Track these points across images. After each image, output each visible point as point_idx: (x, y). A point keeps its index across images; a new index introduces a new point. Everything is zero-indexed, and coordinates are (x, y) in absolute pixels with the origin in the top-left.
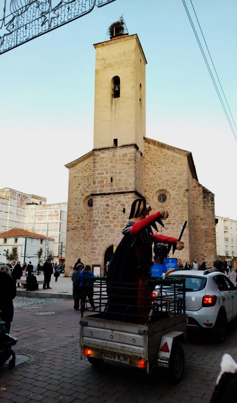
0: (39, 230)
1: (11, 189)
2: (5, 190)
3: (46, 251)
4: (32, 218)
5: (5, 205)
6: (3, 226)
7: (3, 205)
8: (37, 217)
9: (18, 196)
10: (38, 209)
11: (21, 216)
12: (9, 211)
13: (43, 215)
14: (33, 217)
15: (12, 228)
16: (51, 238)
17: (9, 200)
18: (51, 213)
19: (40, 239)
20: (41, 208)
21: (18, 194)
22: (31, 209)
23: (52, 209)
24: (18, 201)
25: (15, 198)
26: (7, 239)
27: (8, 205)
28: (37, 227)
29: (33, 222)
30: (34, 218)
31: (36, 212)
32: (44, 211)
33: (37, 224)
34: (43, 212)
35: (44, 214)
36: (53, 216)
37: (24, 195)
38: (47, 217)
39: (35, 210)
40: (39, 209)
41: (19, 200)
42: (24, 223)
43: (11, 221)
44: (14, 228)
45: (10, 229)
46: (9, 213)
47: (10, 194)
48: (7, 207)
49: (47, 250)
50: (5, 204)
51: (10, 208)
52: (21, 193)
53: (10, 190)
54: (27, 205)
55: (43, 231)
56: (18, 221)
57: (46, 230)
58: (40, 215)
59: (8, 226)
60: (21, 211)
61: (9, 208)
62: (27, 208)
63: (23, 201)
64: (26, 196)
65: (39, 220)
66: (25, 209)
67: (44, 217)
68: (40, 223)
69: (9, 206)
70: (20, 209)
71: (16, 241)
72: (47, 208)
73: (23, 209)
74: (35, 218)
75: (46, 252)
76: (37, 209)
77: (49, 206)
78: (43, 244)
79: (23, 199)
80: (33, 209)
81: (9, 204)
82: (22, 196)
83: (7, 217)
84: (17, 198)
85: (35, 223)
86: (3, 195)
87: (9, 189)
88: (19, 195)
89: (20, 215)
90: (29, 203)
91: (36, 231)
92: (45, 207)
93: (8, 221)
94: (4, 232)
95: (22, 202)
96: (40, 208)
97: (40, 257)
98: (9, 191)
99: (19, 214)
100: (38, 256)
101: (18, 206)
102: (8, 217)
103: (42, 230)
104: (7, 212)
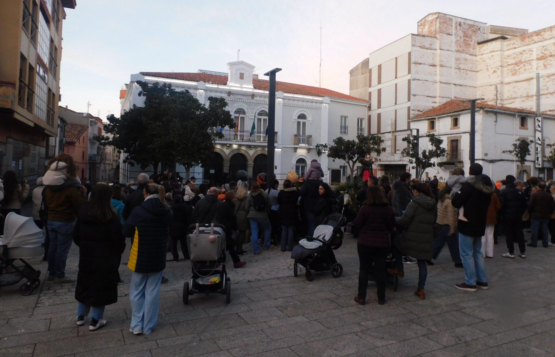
0: (514, 98)
1: (439, 13)
2: (427, 18)
3: (537, 146)
4: (495, 72)
5: (429, 51)
6: (428, 96)
7: (425, 50)
8: (505, 69)
9: (456, 27)
10: (509, 48)
11: (468, 72)
12: (438, 63)
13: (523, 60)
14: (496, 70)
15: (448, 100)
16: (548, 113)
17: (436, 38)
18: (545, 52)
19: (519, 116)
20: (515, 46)
21: (457, 23)
22: (491, 52)
23: (547, 40)
24: (458, 38)
25: (449, 32)
26: (435, 120)
27: (435, 50)
28: (507, 91)
29: (498, 80)
30: (499, 72)
31: (502, 57)
32: (524, 51)
33: (507, 84)
34: (521, 53)
35: (524, 57)
36: (551, 58)
37: (472, 23)
38: (534, 63)
39: (499, 53)
40: (509, 50)
41: (460, 35)
42: (475, 87)
43: (445, 83)
44: (453, 98)
45: (444, 101)
46: (438, 67)
47: (438, 25)
48: (433, 54)
49: (540, 142)
50: (428, 49)
51: (440, 55)
52: (462, 21)
53: (436, 16)
54: (481, 45)
55: (524, 99)
56: (461, 84)
57: (532, 96)
58: (514, 62)
59: (438, 95)
60: (466, 59)
61: (438, 56)
62: (479, 52)
63: (471, 37)
64: (477, 26)
65: (513, 75)
66: (475, 56)
67: (524, 65)
68: (517, 82)
69: (438, 51)
70: (463, 55)
71: (456, 123)
72: (533, 40)
73: (470, 55)
74: (502, 72)
75: (539, 149)
76: (505, 49)
77: (537, 35)
78: (527, 129)
79: (470, 32)
80: (494, 51)
81: (438, 48)
82: (466, 27)
83: (436, 75)
84: (454, 32)
85: (502, 83)
86: (424, 31)
87: (436, 13)
88: (460, 25)
89: (464, 69)
90: (485, 40)
91: (505, 102)
92: (527, 40)
93: (438, 84)
94: (431, 108)
95: (467, 39)
96: (512, 47)
97: (522, 160)
98: (435, 20)
99: (462, 66)
100: (517, 156)
101: (459, 48)
102: (438, 74)
103: (521, 97)
104: (434, 66)
